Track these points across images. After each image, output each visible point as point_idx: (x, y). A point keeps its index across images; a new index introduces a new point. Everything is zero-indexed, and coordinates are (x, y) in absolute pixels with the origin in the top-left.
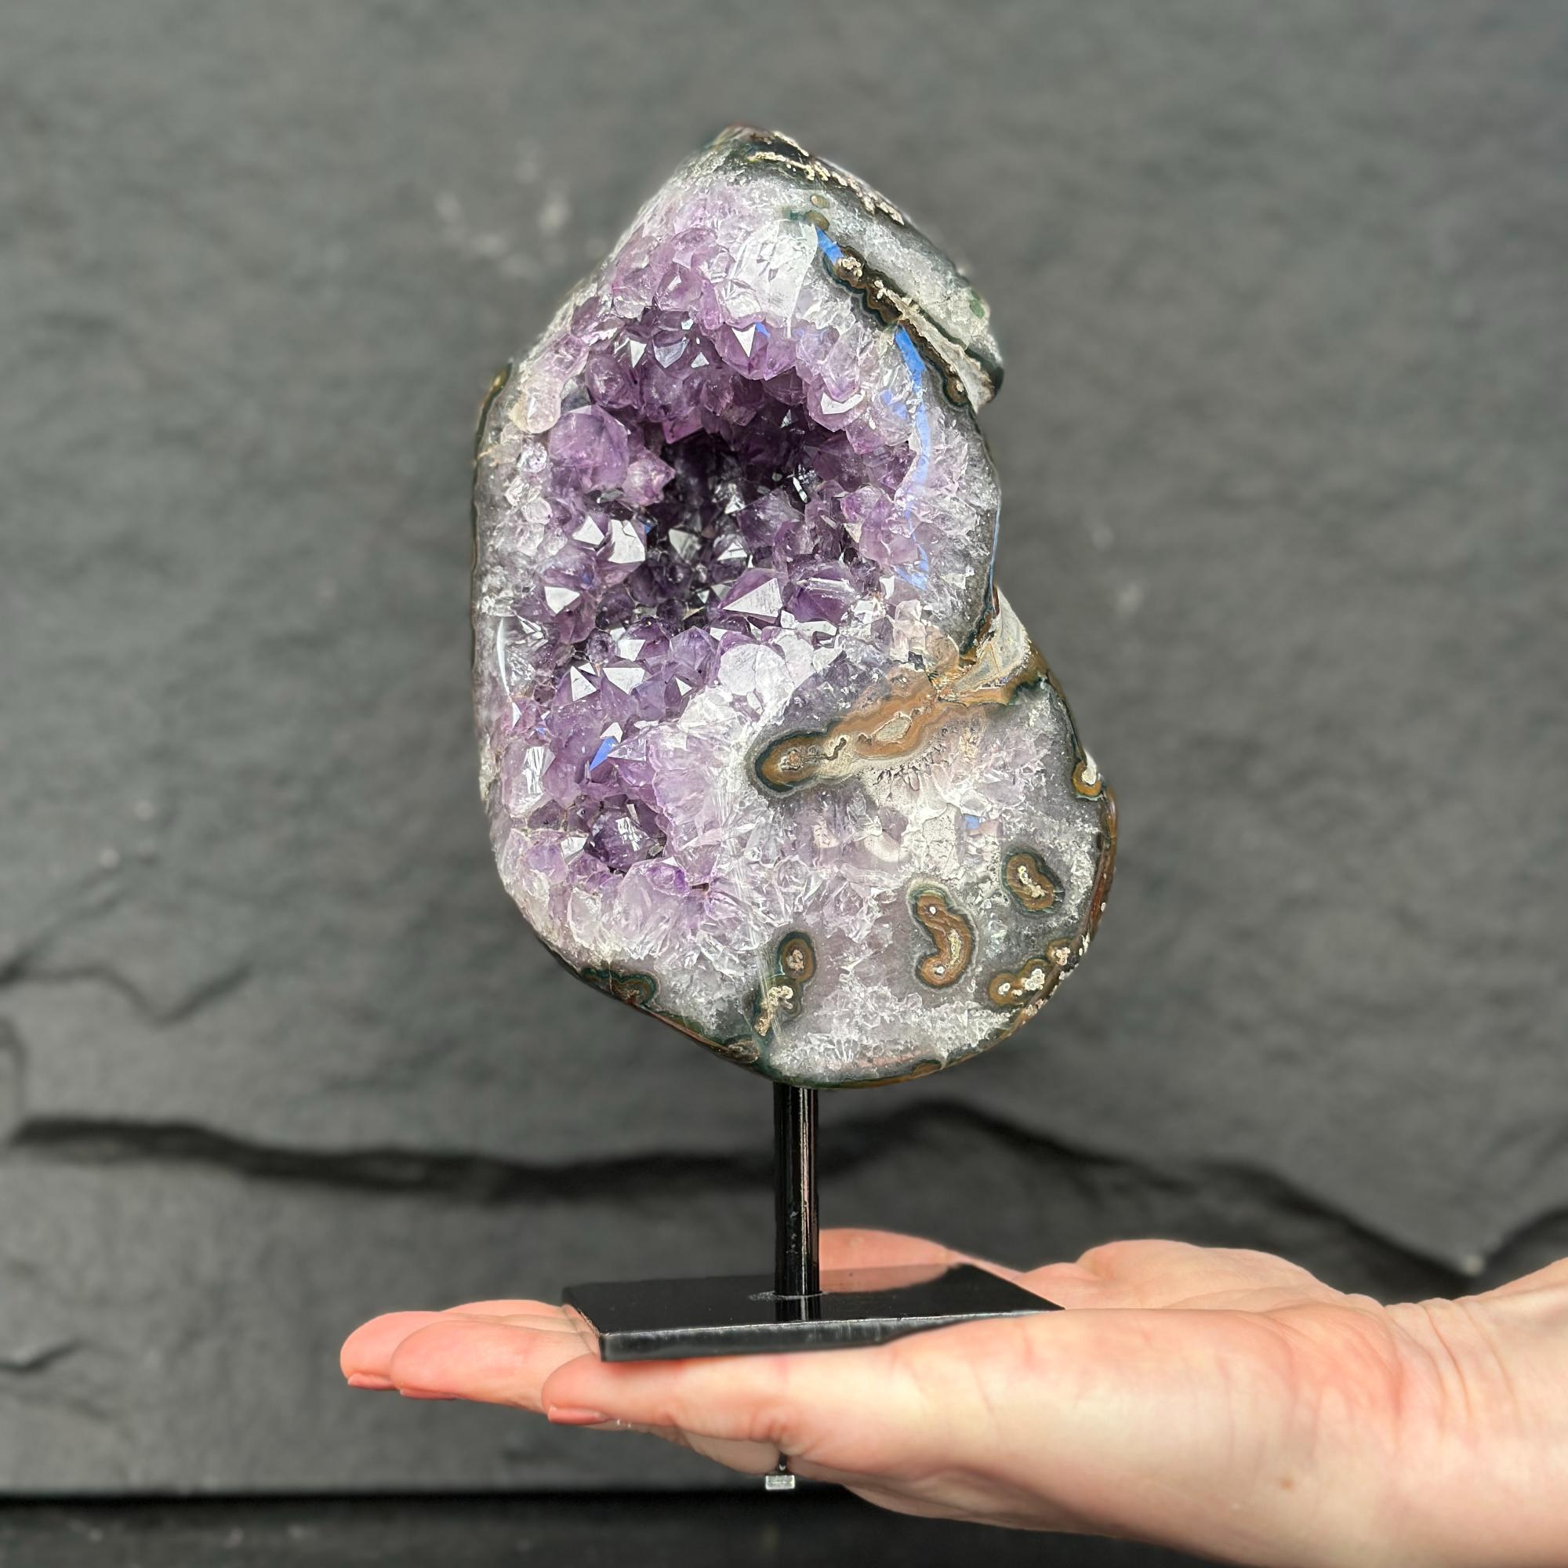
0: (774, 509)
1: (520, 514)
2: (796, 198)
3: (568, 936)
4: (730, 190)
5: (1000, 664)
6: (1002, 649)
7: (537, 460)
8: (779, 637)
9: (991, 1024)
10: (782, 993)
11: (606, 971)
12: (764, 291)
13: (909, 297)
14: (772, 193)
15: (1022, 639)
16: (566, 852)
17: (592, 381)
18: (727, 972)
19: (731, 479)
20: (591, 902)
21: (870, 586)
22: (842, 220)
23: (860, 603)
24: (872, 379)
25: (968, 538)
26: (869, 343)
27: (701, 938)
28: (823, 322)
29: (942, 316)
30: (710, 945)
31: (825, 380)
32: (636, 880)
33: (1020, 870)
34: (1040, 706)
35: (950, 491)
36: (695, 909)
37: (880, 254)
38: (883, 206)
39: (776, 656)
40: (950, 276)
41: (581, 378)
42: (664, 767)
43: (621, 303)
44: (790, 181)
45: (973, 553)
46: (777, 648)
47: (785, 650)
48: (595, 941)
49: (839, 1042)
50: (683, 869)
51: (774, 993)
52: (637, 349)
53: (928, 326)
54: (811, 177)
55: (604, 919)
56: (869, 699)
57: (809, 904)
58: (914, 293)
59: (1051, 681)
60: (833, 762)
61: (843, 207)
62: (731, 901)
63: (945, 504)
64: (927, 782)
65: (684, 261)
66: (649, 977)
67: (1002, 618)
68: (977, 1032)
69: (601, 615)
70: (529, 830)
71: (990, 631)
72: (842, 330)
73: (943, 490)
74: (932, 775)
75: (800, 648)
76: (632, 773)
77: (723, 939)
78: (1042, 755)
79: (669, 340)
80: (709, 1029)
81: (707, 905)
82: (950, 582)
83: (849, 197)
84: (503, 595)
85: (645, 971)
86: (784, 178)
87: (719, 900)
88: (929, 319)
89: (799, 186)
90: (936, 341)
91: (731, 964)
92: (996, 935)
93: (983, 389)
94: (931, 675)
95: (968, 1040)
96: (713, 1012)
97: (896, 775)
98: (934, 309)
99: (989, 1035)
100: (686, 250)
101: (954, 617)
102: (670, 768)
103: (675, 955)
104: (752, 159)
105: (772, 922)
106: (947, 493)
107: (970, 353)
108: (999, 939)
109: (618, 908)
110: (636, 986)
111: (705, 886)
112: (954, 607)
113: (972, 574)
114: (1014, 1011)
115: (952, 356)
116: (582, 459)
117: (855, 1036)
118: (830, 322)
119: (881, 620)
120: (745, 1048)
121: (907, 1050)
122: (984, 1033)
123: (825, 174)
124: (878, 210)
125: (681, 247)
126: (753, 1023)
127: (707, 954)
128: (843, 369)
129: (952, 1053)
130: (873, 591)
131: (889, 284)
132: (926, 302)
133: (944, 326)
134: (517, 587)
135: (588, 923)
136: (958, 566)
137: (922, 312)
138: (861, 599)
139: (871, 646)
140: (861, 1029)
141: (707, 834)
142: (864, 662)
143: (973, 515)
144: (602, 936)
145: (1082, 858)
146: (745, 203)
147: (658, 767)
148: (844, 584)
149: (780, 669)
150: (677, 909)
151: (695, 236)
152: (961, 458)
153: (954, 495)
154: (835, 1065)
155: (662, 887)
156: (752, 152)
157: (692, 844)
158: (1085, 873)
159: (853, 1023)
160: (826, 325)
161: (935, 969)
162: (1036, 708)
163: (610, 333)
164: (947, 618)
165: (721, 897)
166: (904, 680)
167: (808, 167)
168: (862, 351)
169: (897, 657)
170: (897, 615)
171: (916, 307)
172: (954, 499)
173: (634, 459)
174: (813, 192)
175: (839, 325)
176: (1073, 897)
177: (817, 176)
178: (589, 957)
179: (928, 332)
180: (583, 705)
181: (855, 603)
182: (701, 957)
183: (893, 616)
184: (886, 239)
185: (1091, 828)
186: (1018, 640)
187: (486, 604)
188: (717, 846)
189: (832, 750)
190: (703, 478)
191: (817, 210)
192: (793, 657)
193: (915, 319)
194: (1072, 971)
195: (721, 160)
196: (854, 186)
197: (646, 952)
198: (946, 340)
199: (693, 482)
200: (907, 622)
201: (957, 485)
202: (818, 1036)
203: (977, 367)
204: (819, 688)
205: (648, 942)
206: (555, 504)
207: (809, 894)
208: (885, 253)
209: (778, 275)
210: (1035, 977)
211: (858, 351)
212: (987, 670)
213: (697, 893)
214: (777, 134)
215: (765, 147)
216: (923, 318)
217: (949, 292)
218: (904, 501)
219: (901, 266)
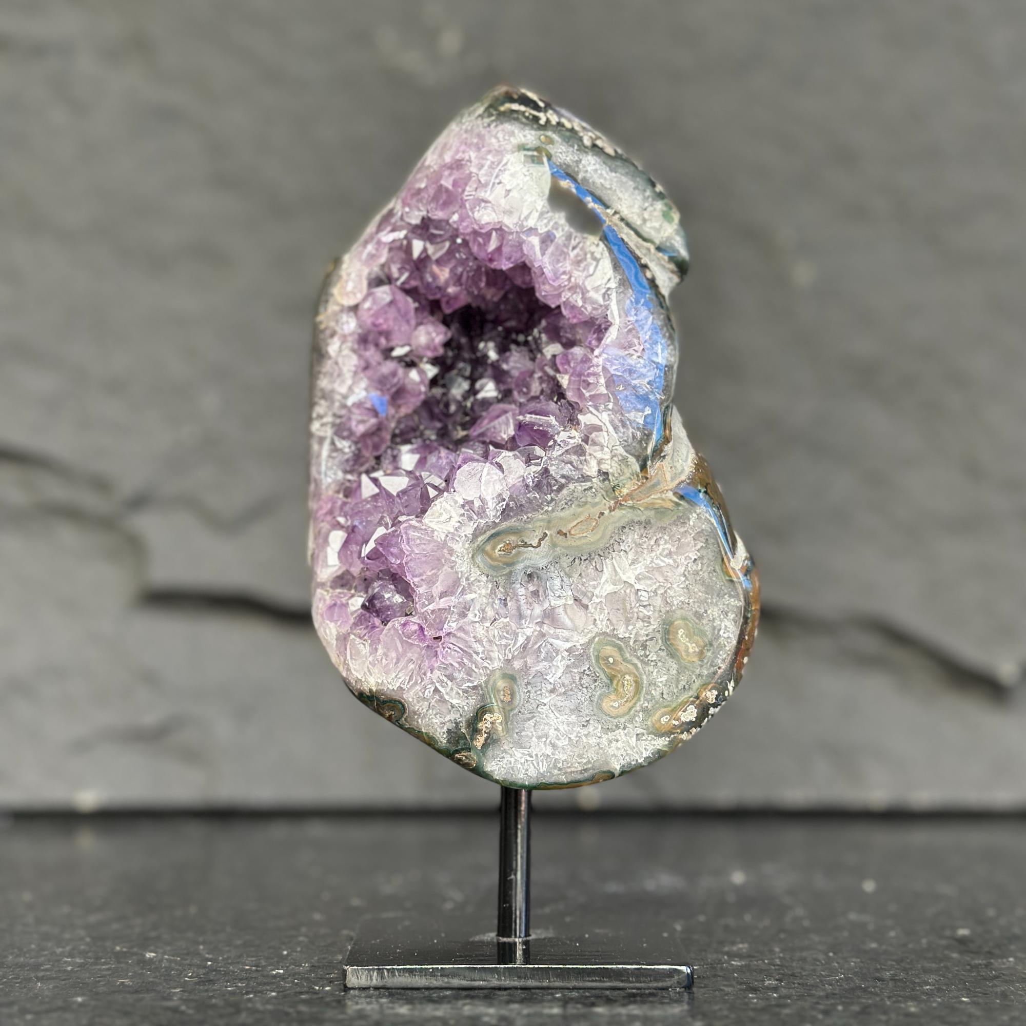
0: (516, 362)
1: (336, 363)
2: (529, 136)
3: (348, 670)
4: (483, 132)
5: (669, 479)
6: (671, 467)
7: (350, 325)
8: (500, 457)
9: (654, 745)
10: (494, 718)
11: (373, 696)
12: (500, 205)
13: (612, 209)
14: (512, 134)
15: (690, 460)
16: (352, 609)
17: (389, 268)
18: (454, 702)
19: (491, 339)
20: (362, 646)
21: (572, 421)
22: (563, 153)
23: (562, 433)
24: (581, 269)
25: (648, 386)
26: (579, 243)
27: (437, 676)
28: (544, 227)
29: (639, 222)
30: (442, 681)
31: (545, 270)
32: (392, 632)
33: (679, 632)
34: (698, 511)
35: (636, 351)
36: (432, 655)
37: (591, 177)
38: (599, 143)
39: (498, 471)
40: (648, 193)
41: (383, 266)
42: (413, 551)
43: (407, 213)
44: (525, 124)
45: (652, 397)
46: (500, 467)
47: (504, 467)
48: (365, 674)
49: (536, 755)
50: (424, 626)
51: (488, 718)
52: (418, 246)
53: (626, 230)
54: (542, 122)
55: (371, 659)
56: (566, 504)
57: (516, 653)
58: (617, 206)
59: (709, 491)
60: (537, 549)
61: (564, 143)
62: (458, 650)
63: (632, 361)
64: (609, 566)
65: (447, 183)
66: (400, 702)
67: (674, 444)
68: (644, 752)
69: (394, 436)
70: (331, 591)
71: (662, 454)
72: (559, 234)
73: (631, 351)
74: (614, 560)
75: (516, 466)
76: (392, 554)
77: (451, 678)
78: (698, 547)
79: (439, 240)
80: (441, 742)
81: (442, 652)
82: (632, 418)
83: (572, 136)
84: (325, 420)
85: (398, 698)
86: (522, 123)
87: (450, 648)
88: (628, 225)
89: (532, 129)
90: (632, 241)
91: (457, 696)
92: (660, 680)
93: (671, 275)
94: (614, 487)
95: (637, 757)
96: (445, 730)
97: (585, 560)
98: (632, 217)
99: (652, 754)
100: (450, 175)
101: (634, 444)
102: (417, 552)
103: (418, 688)
104: (502, 109)
105: (488, 665)
106: (633, 352)
107: (659, 249)
108: (662, 682)
109: (380, 652)
110: (392, 709)
111: (439, 638)
112: (634, 437)
113: (650, 412)
114: (672, 736)
115: (644, 251)
116: (380, 325)
117: (549, 751)
118: (549, 227)
119: (577, 446)
120: (466, 757)
121: (589, 762)
122: (648, 752)
123: (554, 119)
124: (594, 146)
125: (446, 173)
126: (472, 739)
127: (440, 688)
128: (558, 261)
129: (624, 766)
130: (573, 424)
131: (598, 199)
132: (625, 212)
133: (639, 230)
134: (335, 415)
135: (360, 661)
136: (639, 406)
137: (622, 219)
138: (563, 431)
139: (569, 465)
140: (554, 746)
141: (442, 600)
142: (563, 476)
143: (654, 369)
144: (369, 671)
145: (728, 624)
146: (494, 140)
147: (407, 551)
148: (552, 420)
149: (500, 481)
150: (420, 654)
151: (458, 165)
152: (646, 327)
153: (639, 354)
154: (532, 772)
155: (409, 638)
156: (502, 104)
157: (431, 607)
158: (731, 636)
159: (548, 742)
160: (546, 230)
161: (612, 704)
162: (695, 512)
163: (401, 234)
164: (629, 446)
165: (451, 646)
166: (594, 490)
167: (541, 115)
168: (574, 248)
169: (588, 473)
170: (590, 442)
171: (617, 216)
172: (639, 357)
173: (419, 324)
174: (542, 132)
175: (557, 229)
176: (721, 652)
177: (548, 121)
178: (362, 686)
179: (627, 235)
180: (368, 502)
181: (558, 433)
182: (436, 690)
183: (587, 443)
184: (598, 166)
185: (736, 602)
186: (686, 461)
187: (315, 426)
188: (447, 610)
189: (537, 541)
190: (471, 339)
191: (544, 146)
192: (510, 473)
193: (616, 225)
194: (719, 707)
195: (481, 110)
196: (577, 128)
197: (398, 685)
198: (640, 240)
199: (463, 340)
200: (597, 448)
201: (642, 347)
202: (521, 751)
203: (664, 260)
204: (528, 495)
205: (400, 678)
206: (360, 357)
207: (516, 646)
208: (595, 176)
209: (511, 194)
210: (689, 711)
211: (570, 248)
212: (658, 483)
213: (434, 643)
214: (523, 91)
215: (512, 100)
216: (622, 225)
217: (646, 205)
218: (599, 358)
219: (608, 186)
